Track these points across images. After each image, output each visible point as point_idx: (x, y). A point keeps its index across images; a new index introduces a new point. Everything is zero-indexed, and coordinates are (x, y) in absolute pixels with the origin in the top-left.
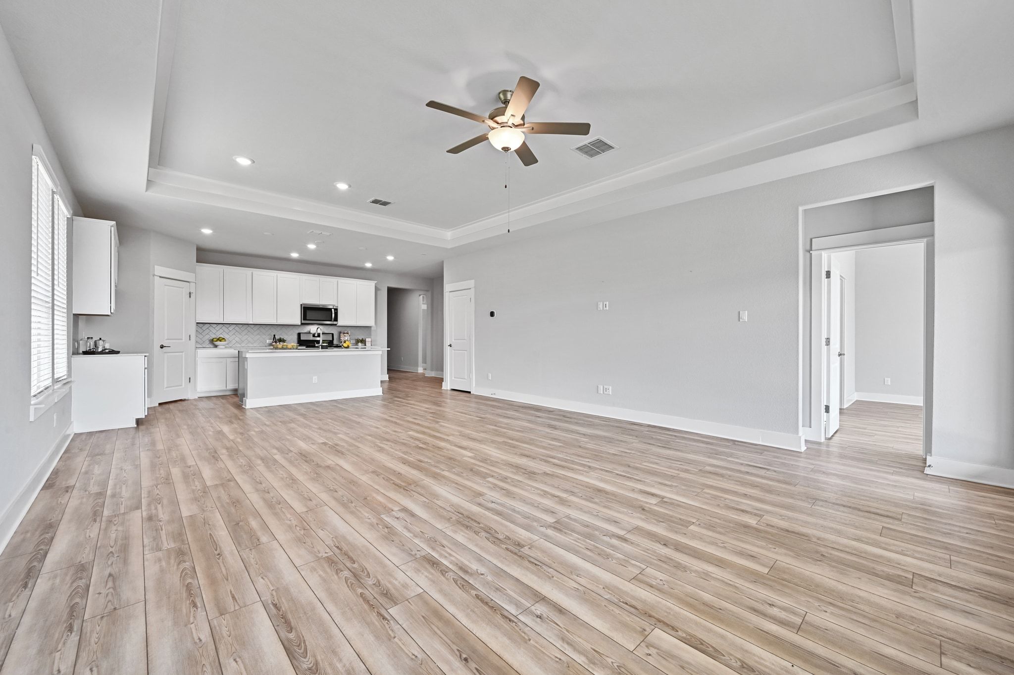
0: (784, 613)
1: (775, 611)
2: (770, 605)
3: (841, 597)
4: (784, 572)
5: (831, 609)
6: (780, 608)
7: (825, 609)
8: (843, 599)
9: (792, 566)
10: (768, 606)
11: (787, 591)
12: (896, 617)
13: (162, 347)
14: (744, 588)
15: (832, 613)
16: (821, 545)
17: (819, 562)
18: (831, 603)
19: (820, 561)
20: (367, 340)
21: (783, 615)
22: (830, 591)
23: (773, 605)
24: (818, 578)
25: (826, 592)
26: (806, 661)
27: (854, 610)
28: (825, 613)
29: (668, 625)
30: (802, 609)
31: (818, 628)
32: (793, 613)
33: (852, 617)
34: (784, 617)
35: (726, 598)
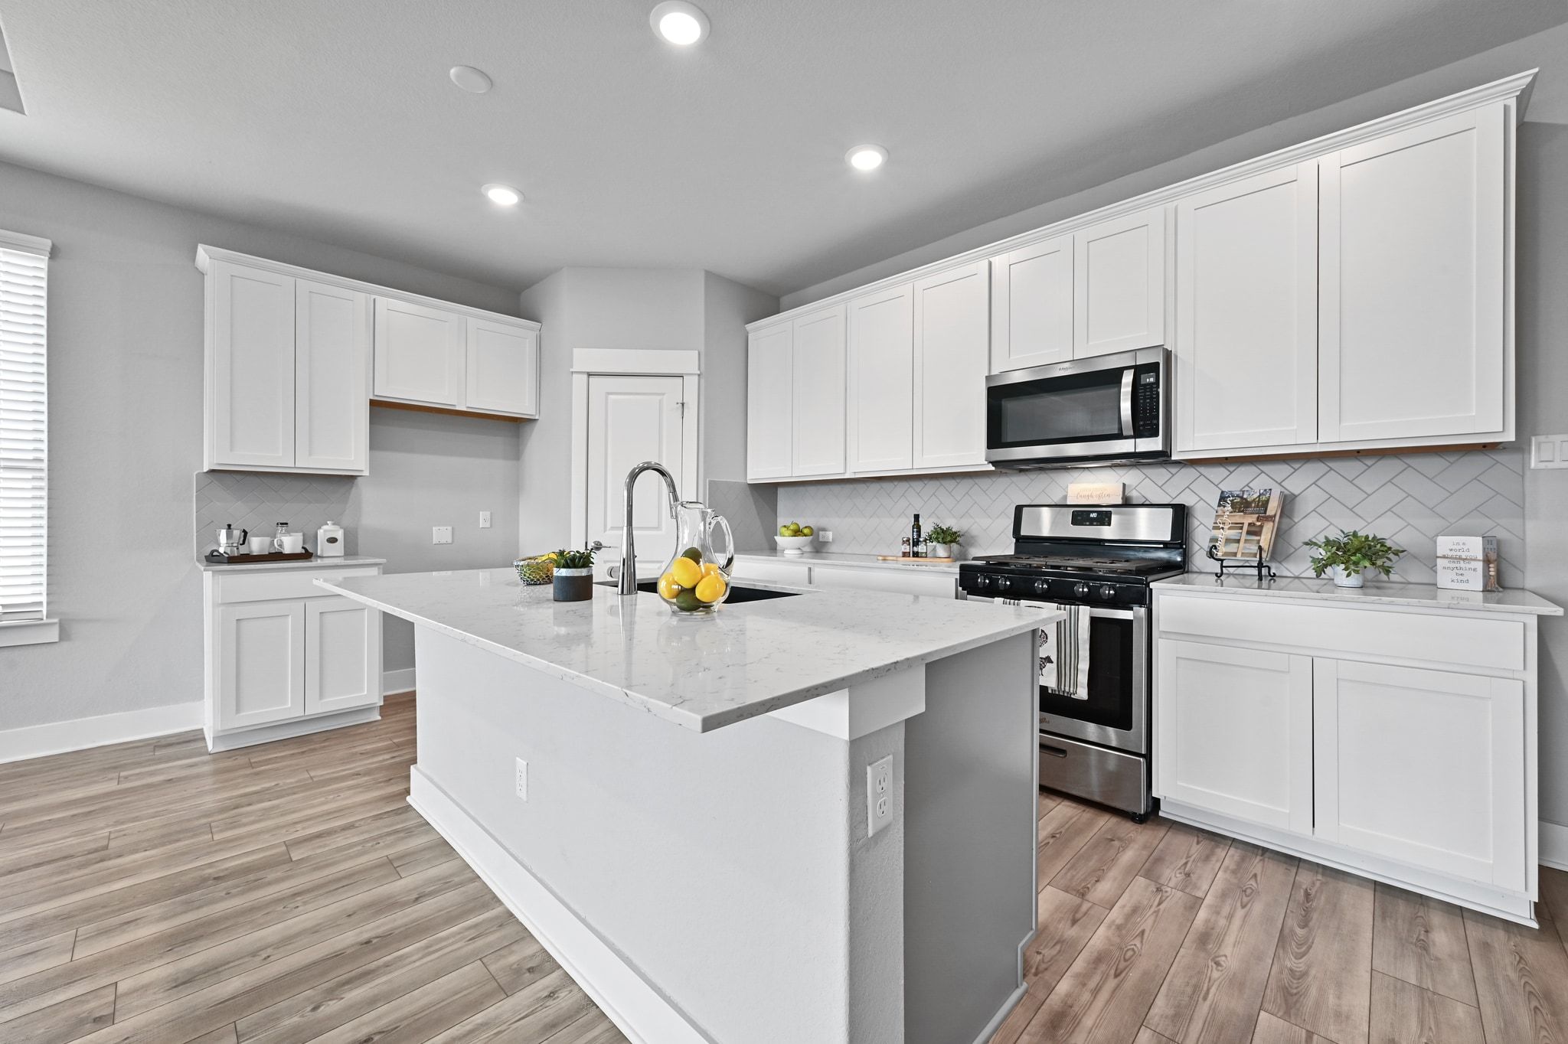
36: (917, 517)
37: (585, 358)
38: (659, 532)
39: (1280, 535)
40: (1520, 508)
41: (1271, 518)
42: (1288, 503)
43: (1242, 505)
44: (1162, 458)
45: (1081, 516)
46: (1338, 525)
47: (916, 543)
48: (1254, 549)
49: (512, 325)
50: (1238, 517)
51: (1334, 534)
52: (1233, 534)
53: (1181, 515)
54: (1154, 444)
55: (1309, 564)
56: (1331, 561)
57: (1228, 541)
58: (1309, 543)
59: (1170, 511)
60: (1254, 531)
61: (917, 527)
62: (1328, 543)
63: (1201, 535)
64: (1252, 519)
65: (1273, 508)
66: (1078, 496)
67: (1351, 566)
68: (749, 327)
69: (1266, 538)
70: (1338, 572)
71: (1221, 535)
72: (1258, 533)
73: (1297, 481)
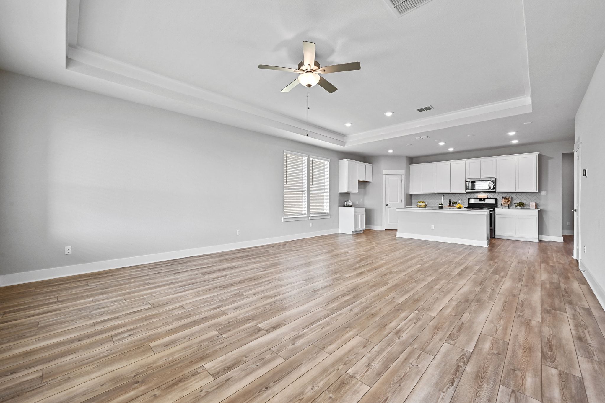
0: (123, 337)
1: (126, 334)
2: (131, 335)
3: (105, 364)
4: (143, 351)
5: (105, 354)
6: (126, 337)
7: (109, 351)
8: (103, 363)
9: (144, 357)
10: (131, 334)
11: (131, 345)
12: (70, 377)
13: (387, 205)
14: (148, 332)
15: (104, 352)
16: (147, 391)
17: (134, 374)
18: (107, 356)
19: (135, 376)
20: (531, 203)
21: (122, 336)
22: (113, 362)
23: (129, 336)
24: (125, 363)
25: (114, 360)
26: (101, 331)
27: (94, 362)
28: (107, 350)
29: (150, 309)
30: (117, 343)
31: (105, 342)
32: (119, 339)
33: (93, 358)
34: (121, 336)
35: (148, 324)
36: (450, 200)
37: (385, 172)
38: (397, 203)
39: (511, 203)
40: (540, 199)
41: (510, 200)
42: (512, 198)
43: (506, 199)
44: (495, 192)
45: (480, 200)
46: (519, 201)
47: (450, 204)
48: (508, 204)
49: (369, 165)
50: (505, 200)
51: (518, 202)
52: (505, 202)
53: (496, 200)
54: (494, 190)
55: (515, 206)
56: (517, 206)
57: (504, 203)
58: (515, 203)
59: (495, 199)
60: (507, 202)
61: (450, 201)
62: (517, 203)
63: (499, 203)
64: (507, 200)
65: (510, 199)
66: (480, 197)
67: (520, 206)
68: (410, 165)
69: (509, 203)
70: (518, 207)
71: (503, 202)
72: (508, 202)
73: (513, 196)
